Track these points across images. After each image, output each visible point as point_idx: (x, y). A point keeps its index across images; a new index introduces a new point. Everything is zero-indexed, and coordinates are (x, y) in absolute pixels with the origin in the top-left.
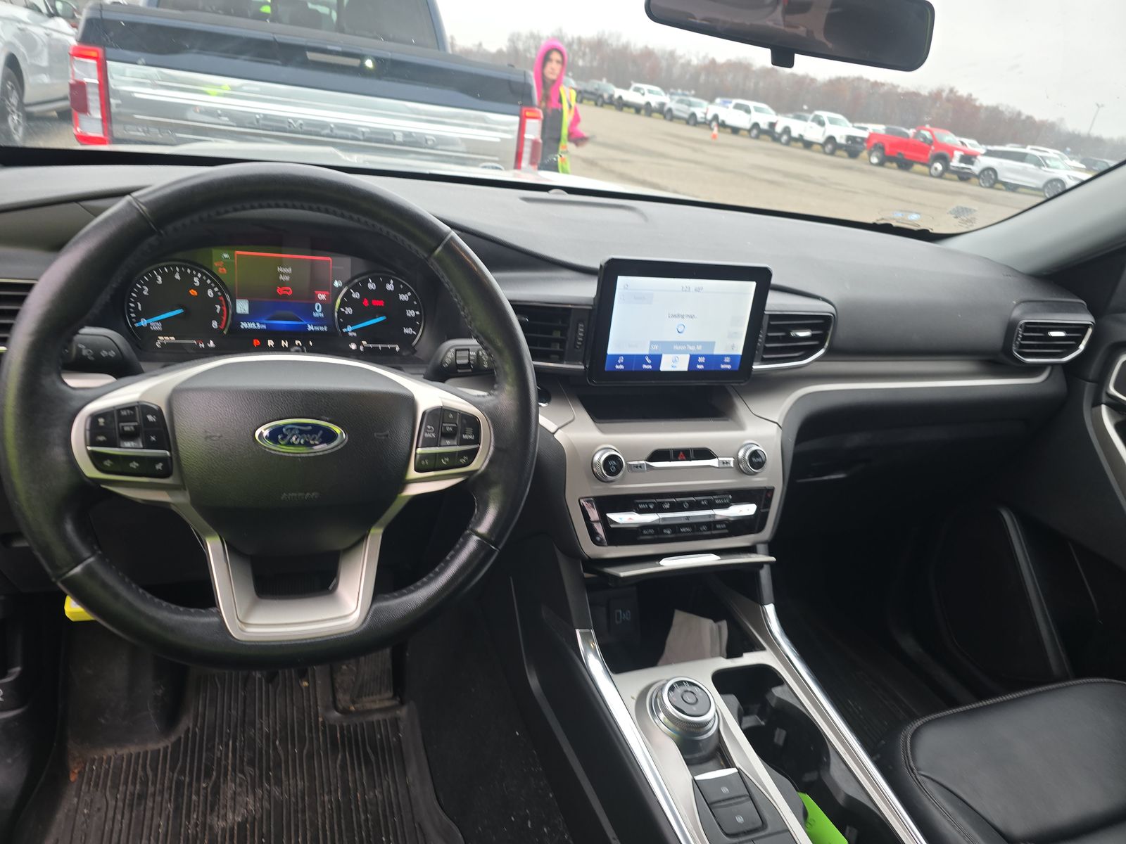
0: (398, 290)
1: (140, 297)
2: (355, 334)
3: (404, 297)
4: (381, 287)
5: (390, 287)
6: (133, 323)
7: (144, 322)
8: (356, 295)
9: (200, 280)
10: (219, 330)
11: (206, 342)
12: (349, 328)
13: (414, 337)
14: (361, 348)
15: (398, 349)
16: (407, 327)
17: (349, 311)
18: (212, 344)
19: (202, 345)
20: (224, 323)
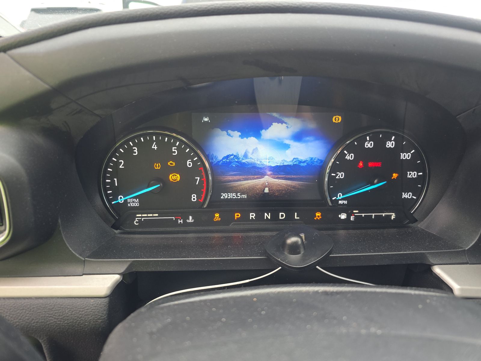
0: (399, 149)
1: (116, 172)
2: (346, 202)
3: (405, 156)
4: (380, 144)
5: (390, 144)
6: (110, 201)
7: (121, 199)
8: (350, 157)
9: (178, 148)
10: (199, 204)
11: (186, 218)
12: (340, 196)
13: (412, 202)
14: (352, 218)
15: (393, 216)
16: (407, 191)
17: (341, 175)
18: (190, 220)
19: (181, 221)
20: (203, 196)
